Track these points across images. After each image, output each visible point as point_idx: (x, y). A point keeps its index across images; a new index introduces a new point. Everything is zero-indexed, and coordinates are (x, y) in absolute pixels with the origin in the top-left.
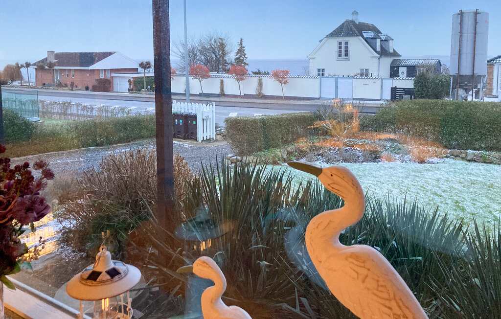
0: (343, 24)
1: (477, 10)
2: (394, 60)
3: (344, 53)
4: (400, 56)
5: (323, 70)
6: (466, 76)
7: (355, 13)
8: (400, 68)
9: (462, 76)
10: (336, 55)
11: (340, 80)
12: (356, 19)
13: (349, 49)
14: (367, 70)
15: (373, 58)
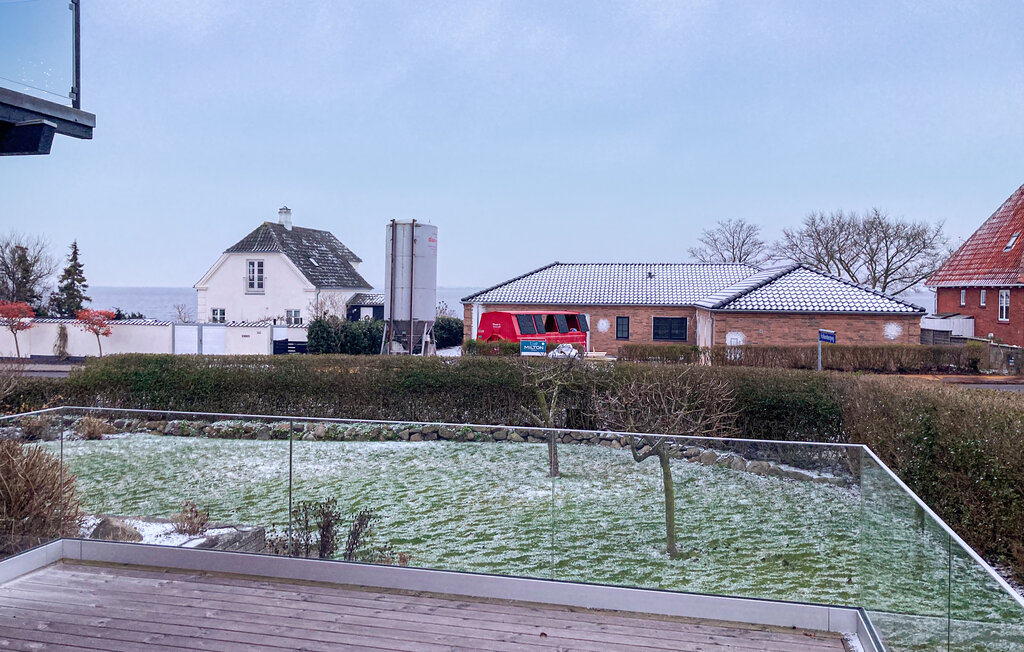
0: (258, 229)
1: (414, 221)
2: (358, 295)
3: (256, 282)
4: (372, 288)
5: (223, 312)
6: (402, 321)
7: (286, 211)
8: (362, 309)
9: (398, 321)
10: (243, 285)
11: (205, 330)
12: (286, 222)
13: (265, 275)
14: (297, 312)
15: (307, 291)
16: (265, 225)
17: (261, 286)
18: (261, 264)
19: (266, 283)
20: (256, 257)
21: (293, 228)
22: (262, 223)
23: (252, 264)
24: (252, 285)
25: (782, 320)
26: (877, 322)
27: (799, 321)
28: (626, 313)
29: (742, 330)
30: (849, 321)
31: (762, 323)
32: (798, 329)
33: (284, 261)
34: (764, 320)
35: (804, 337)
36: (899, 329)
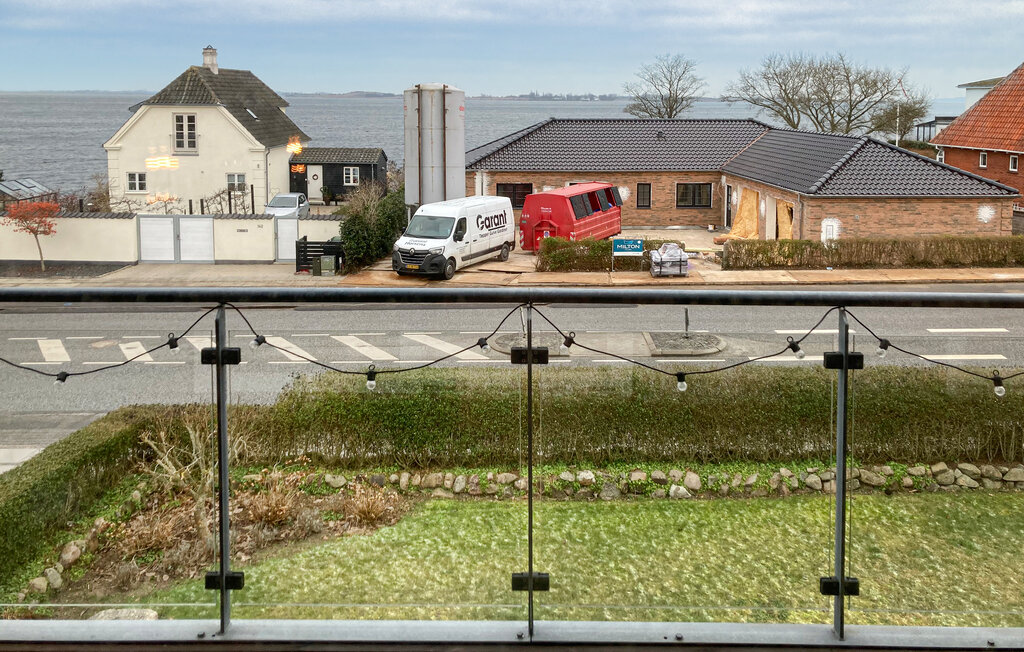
0: (184, 75)
1: (445, 87)
5: (143, 177)
7: (210, 51)
8: (310, 167)
10: (171, 143)
11: (184, 223)
12: (212, 64)
13: (198, 131)
14: (241, 176)
15: (253, 151)
16: (192, 70)
17: (192, 144)
18: (191, 119)
19: (199, 142)
20: (185, 111)
21: (220, 71)
22: (188, 68)
23: (179, 119)
24: (180, 145)
25: (878, 205)
26: (971, 205)
27: (895, 205)
28: (648, 179)
29: (838, 215)
30: (944, 204)
31: (858, 208)
32: (893, 213)
33: (222, 114)
34: (860, 205)
35: (899, 221)
36: (992, 212)
